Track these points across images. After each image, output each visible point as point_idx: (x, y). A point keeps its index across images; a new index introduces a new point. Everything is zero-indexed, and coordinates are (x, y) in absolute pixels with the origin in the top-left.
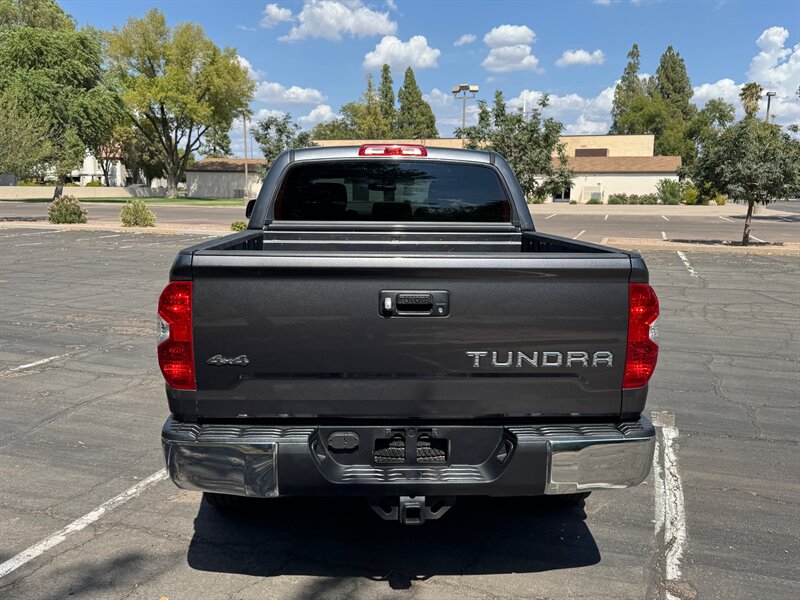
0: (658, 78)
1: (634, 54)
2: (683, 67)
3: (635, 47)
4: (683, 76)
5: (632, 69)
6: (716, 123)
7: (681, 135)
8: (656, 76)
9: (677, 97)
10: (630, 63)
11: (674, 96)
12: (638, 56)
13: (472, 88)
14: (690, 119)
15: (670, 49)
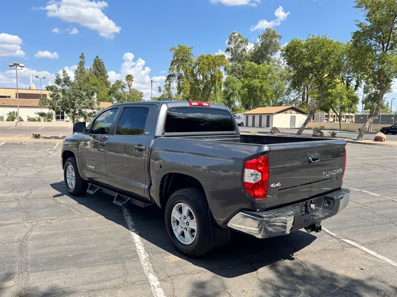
0: (94, 69)
1: (82, 57)
2: (103, 65)
3: (82, 54)
4: (104, 69)
5: (81, 64)
6: (120, 89)
7: (106, 93)
8: (92, 68)
9: (102, 77)
10: (81, 61)
11: (100, 77)
12: (84, 58)
13: (20, 65)
14: (108, 87)
15: (97, 57)
